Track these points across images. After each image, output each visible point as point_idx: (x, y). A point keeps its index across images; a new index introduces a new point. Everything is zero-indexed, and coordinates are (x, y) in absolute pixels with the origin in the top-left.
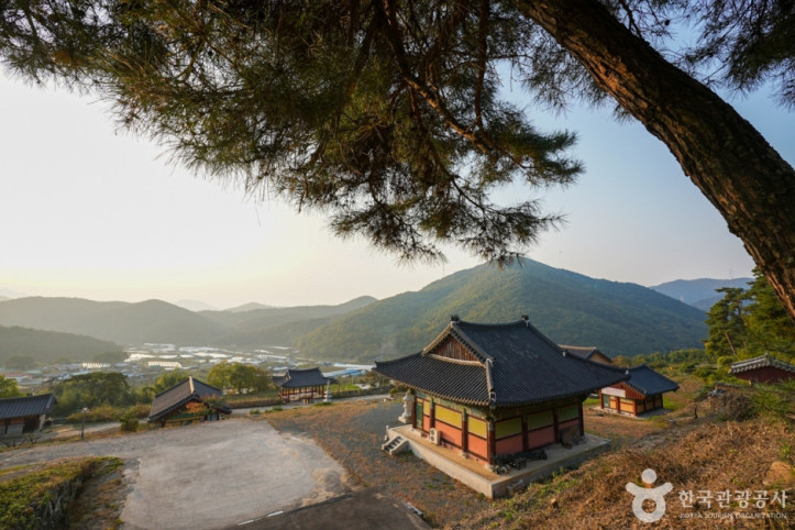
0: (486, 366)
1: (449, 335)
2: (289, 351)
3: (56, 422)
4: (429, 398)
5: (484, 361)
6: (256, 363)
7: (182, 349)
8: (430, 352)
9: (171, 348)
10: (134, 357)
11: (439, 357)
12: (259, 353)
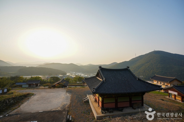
3: (41, 85)
5: (102, 80)
7: (76, 73)
8: (96, 76)
9: (75, 73)
10: (68, 74)
12: (91, 75)
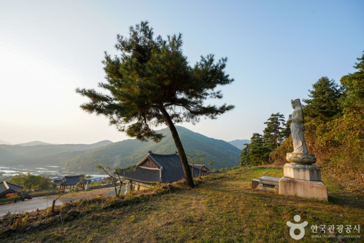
0: (160, 170)
1: (147, 159)
2: (59, 168)
4: (137, 183)
5: (159, 168)
6: (36, 175)
8: (139, 165)
11: (143, 167)
12: (39, 170)
